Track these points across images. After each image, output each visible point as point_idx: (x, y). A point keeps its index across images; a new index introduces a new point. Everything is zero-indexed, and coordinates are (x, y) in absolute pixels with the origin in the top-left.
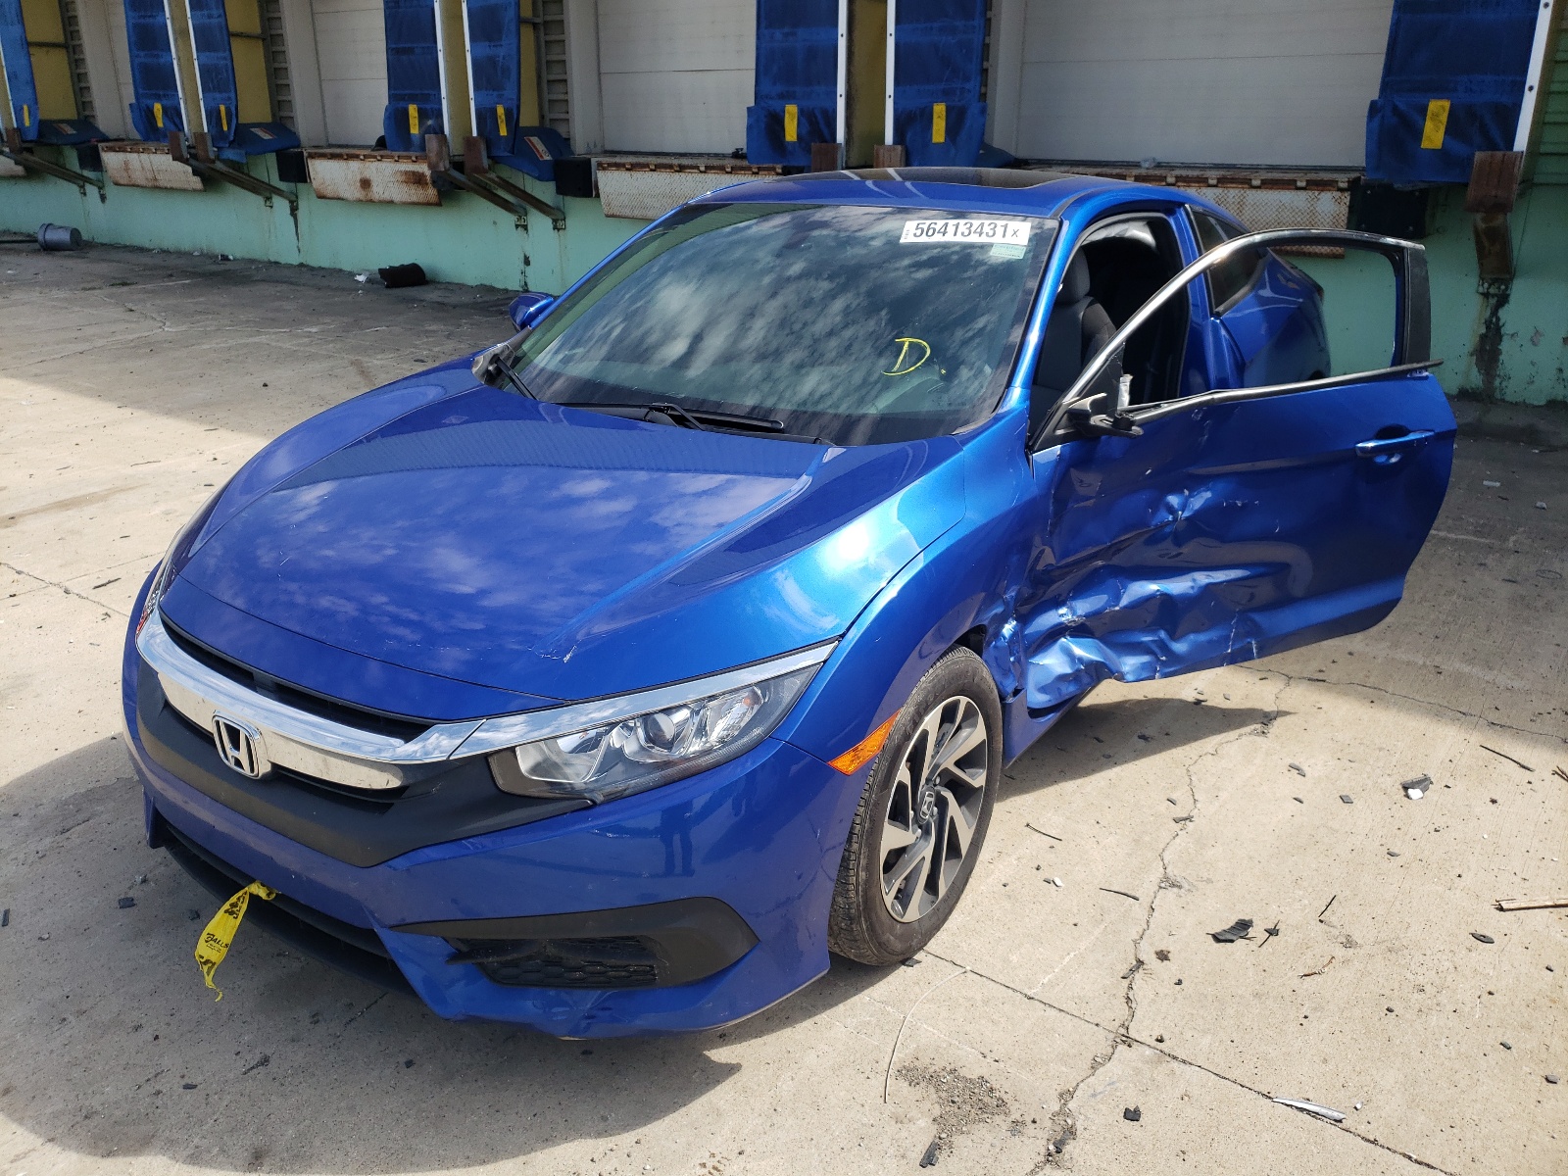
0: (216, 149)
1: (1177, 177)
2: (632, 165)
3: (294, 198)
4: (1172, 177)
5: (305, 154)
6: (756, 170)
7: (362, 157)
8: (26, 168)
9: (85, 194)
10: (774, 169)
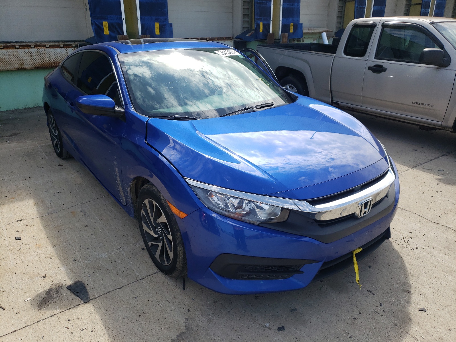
1: (19, 45)
4: (17, 45)
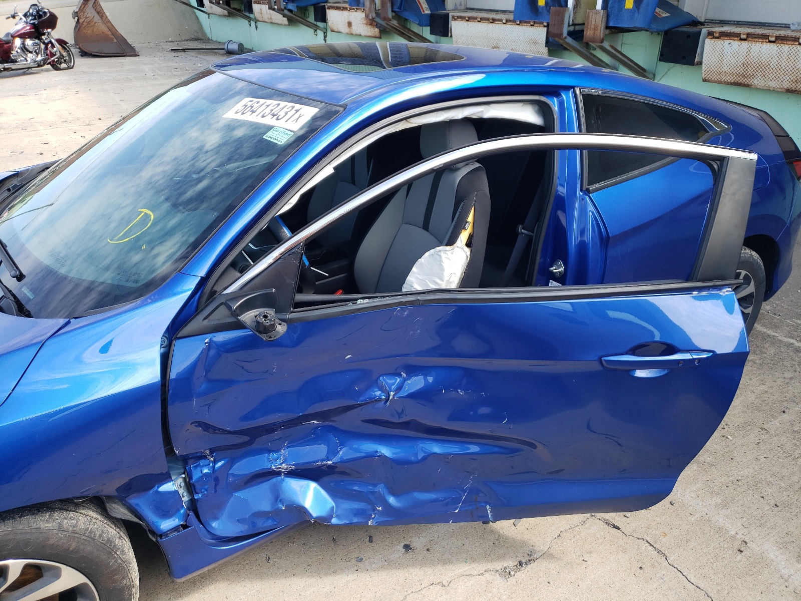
0: (285, 3)
2: (469, 18)
3: (325, 31)
5: (326, 7)
6: (532, 23)
7: (348, 9)
8: (229, 13)
9: (250, 25)
10: (542, 23)
